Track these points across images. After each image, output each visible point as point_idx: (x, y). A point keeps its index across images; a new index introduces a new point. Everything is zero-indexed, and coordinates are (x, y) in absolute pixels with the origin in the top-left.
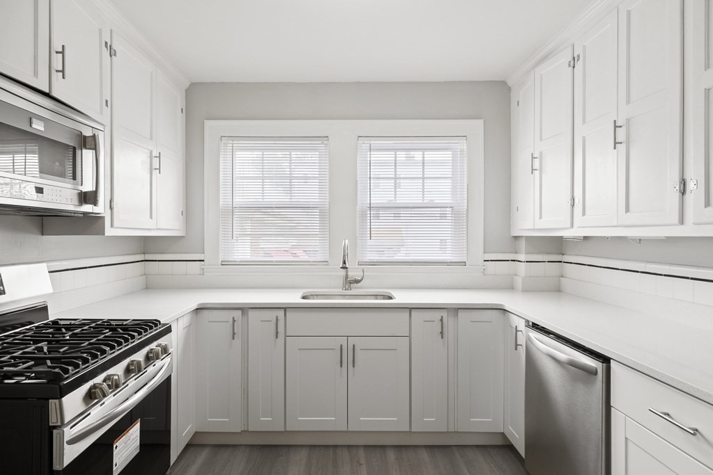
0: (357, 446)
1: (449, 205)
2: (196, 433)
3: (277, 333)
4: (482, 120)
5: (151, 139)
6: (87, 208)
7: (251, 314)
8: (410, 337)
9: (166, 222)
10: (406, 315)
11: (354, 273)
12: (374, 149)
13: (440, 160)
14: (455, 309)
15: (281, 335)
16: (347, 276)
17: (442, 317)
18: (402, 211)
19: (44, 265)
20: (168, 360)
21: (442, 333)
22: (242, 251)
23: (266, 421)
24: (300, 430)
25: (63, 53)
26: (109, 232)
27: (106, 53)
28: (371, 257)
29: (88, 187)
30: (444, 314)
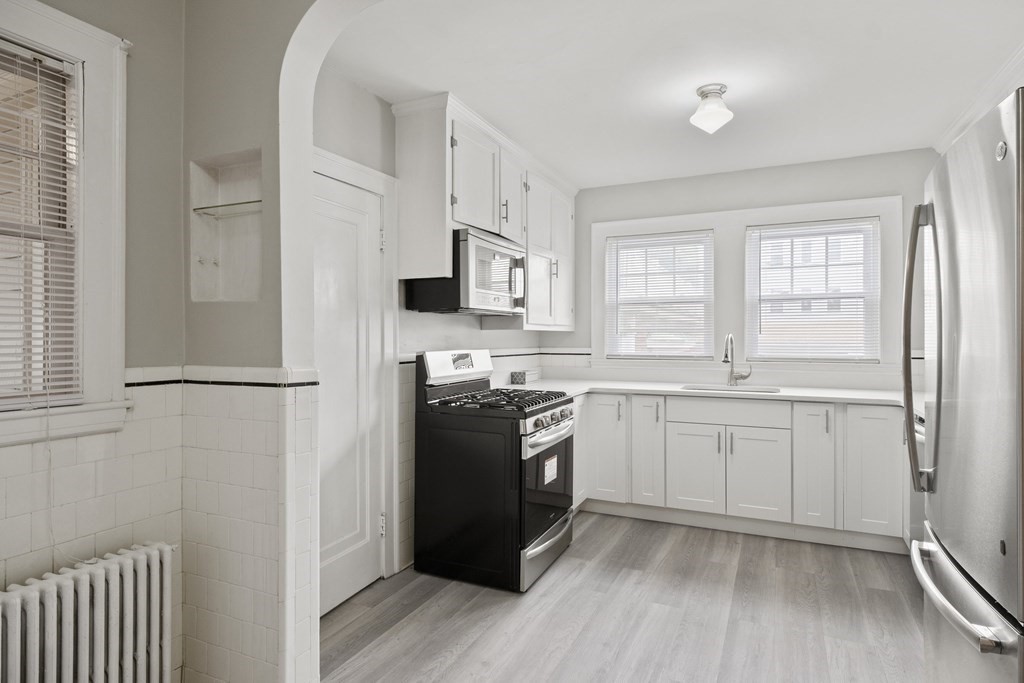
0: (737, 533)
1: (862, 295)
2: (588, 500)
3: (657, 418)
4: (901, 197)
5: (551, 249)
6: (518, 310)
7: (635, 399)
8: (792, 429)
9: (559, 320)
10: (788, 406)
11: (739, 370)
12: (765, 238)
13: (851, 246)
14: (844, 403)
15: (661, 419)
16: (732, 372)
17: (827, 411)
18: (786, 305)
19: (487, 351)
20: (571, 422)
21: (827, 428)
22: (627, 346)
23: (648, 496)
24: (679, 508)
25: (506, 205)
26: (526, 327)
27: (524, 189)
28: (761, 353)
29: (519, 294)
30: (831, 409)
